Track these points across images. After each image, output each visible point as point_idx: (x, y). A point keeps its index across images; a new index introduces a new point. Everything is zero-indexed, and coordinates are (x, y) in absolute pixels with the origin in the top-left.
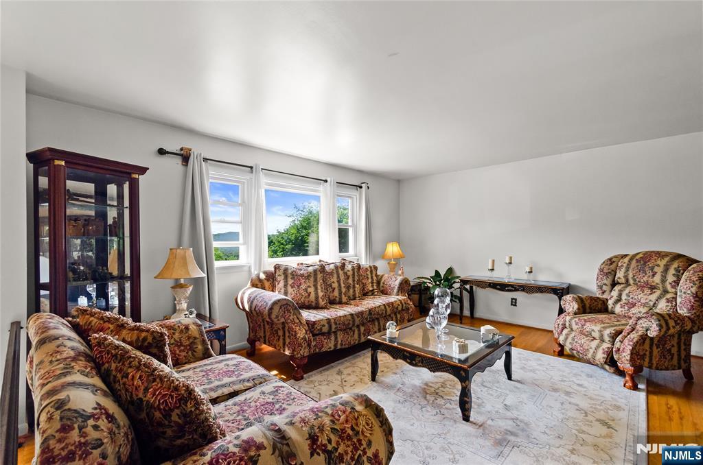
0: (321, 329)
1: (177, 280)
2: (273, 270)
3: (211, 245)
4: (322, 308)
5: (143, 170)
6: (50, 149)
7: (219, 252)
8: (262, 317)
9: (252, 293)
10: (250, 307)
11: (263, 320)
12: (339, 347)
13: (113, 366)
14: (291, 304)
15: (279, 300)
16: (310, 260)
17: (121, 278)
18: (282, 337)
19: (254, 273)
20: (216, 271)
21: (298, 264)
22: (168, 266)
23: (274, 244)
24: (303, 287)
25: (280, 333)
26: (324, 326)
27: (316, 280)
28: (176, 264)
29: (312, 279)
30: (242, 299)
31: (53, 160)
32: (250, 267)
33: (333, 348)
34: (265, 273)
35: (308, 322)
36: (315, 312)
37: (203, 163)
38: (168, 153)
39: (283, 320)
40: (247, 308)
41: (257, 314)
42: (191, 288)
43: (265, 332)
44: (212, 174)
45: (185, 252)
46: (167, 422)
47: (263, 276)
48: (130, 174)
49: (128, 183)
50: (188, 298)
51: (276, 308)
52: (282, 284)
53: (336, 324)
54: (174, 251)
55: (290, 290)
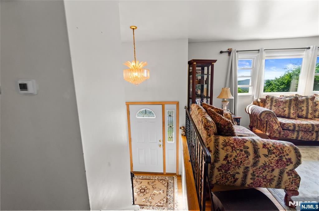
0: (288, 128)
1: (224, 99)
2: (265, 98)
3: (237, 86)
4: (292, 119)
5: (215, 61)
6: (193, 60)
7: (240, 89)
8: (257, 117)
9: (253, 107)
10: (252, 113)
11: (257, 119)
12: (299, 139)
13: (212, 115)
14: (272, 114)
15: (265, 111)
16: (290, 94)
17: (207, 97)
18: (265, 127)
19: (255, 98)
20: (238, 97)
21: (281, 96)
22: (221, 94)
23: (272, 85)
24: (281, 107)
25: (265, 125)
26: (290, 126)
27: (290, 104)
28: (224, 93)
29: (288, 104)
30: (248, 109)
31: (193, 63)
32: (253, 96)
33: (295, 138)
34: (260, 99)
35: (281, 123)
36: (287, 119)
37: (236, 53)
38: (224, 52)
39: (266, 120)
40: (250, 113)
41: (254, 115)
42: (228, 102)
43: (257, 124)
44: (240, 57)
45: (227, 89)
46: (224, 128)
47: (259, 100)
48: (211, 63)
49: (211, 66)
50: (227, 106)
51: (264, 114)
52: (269, 105)
53: (299, 127)
54: (223, 89)
55: (273, 107)
